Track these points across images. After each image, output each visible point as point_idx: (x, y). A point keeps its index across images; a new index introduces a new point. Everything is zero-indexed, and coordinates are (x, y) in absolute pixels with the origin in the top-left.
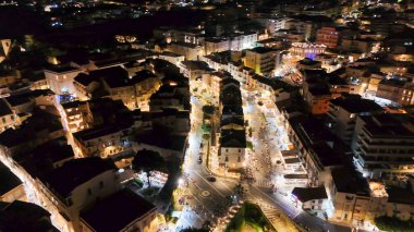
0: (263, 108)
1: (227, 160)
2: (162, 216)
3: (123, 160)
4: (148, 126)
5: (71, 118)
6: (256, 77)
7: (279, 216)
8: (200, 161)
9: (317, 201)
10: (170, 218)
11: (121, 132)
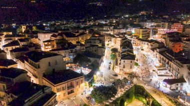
0: (144, 52)
1: (124, 67)
2: (87, 83)
3: (69, 64)
4: (83, 49)
5: (47, 47)
6: (140, 39)
7: (156, 92)
8: (109, 68)
9: (179, 84)
10: (91, 86)
11: (69, 50)
